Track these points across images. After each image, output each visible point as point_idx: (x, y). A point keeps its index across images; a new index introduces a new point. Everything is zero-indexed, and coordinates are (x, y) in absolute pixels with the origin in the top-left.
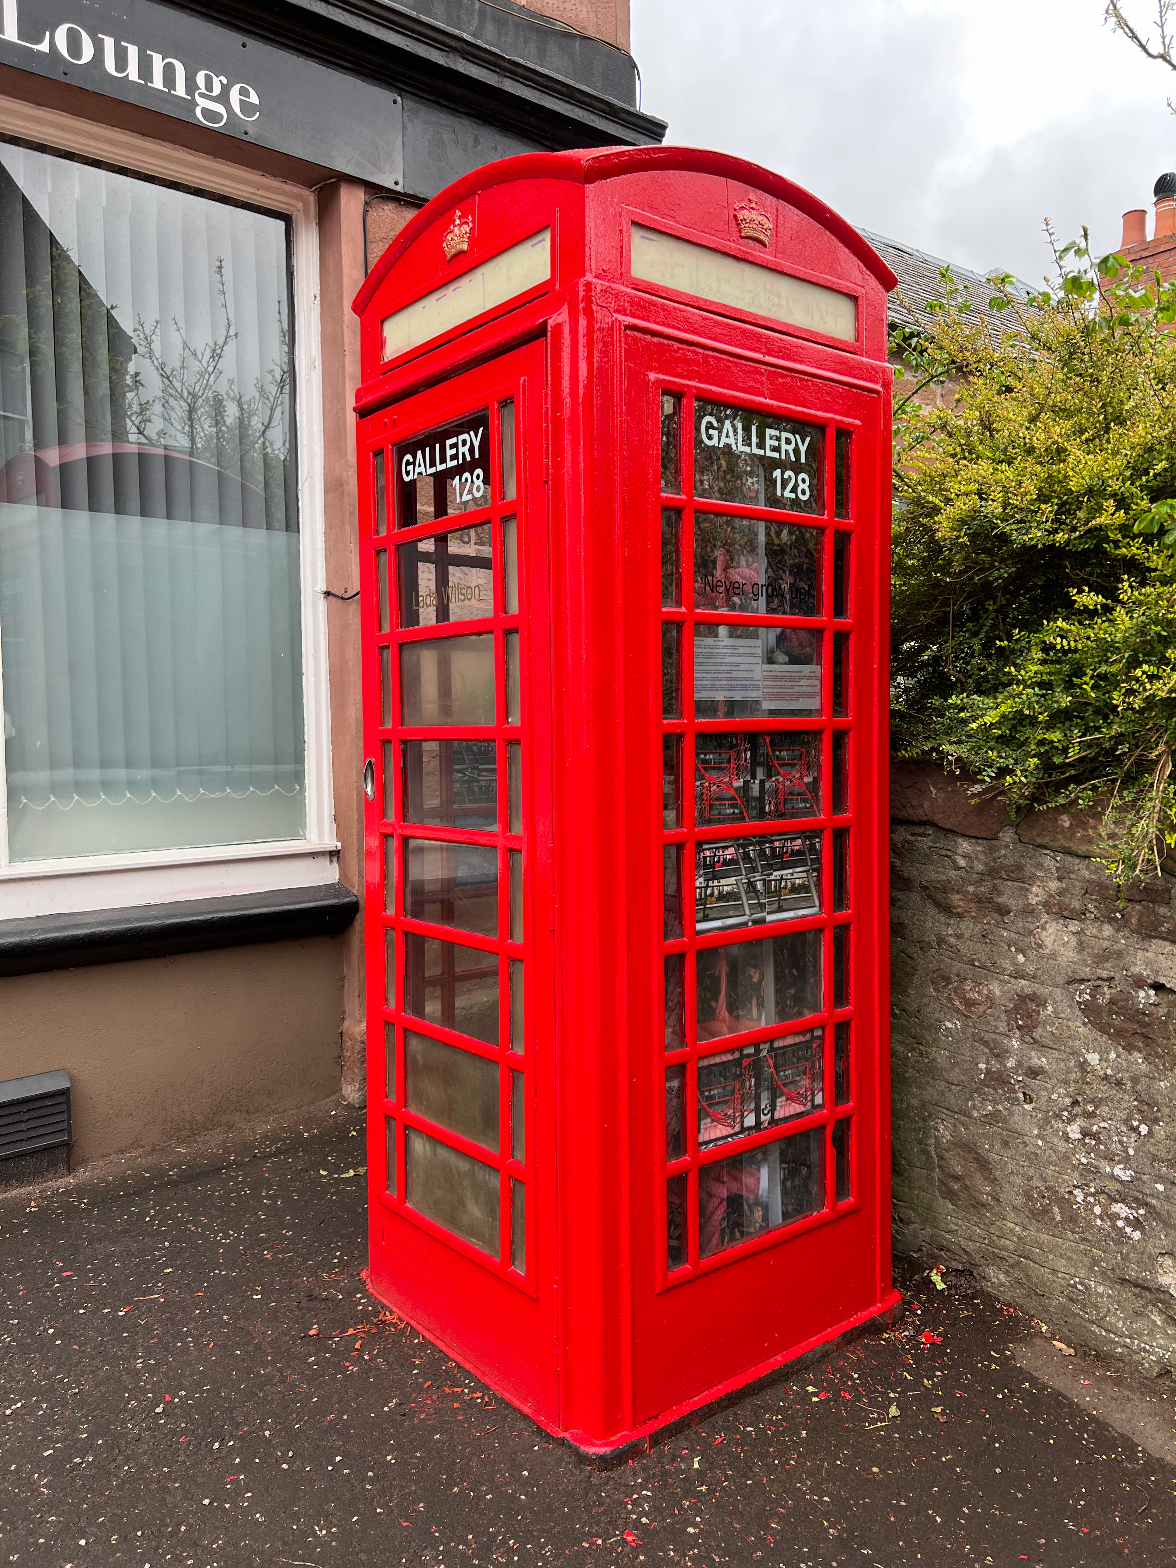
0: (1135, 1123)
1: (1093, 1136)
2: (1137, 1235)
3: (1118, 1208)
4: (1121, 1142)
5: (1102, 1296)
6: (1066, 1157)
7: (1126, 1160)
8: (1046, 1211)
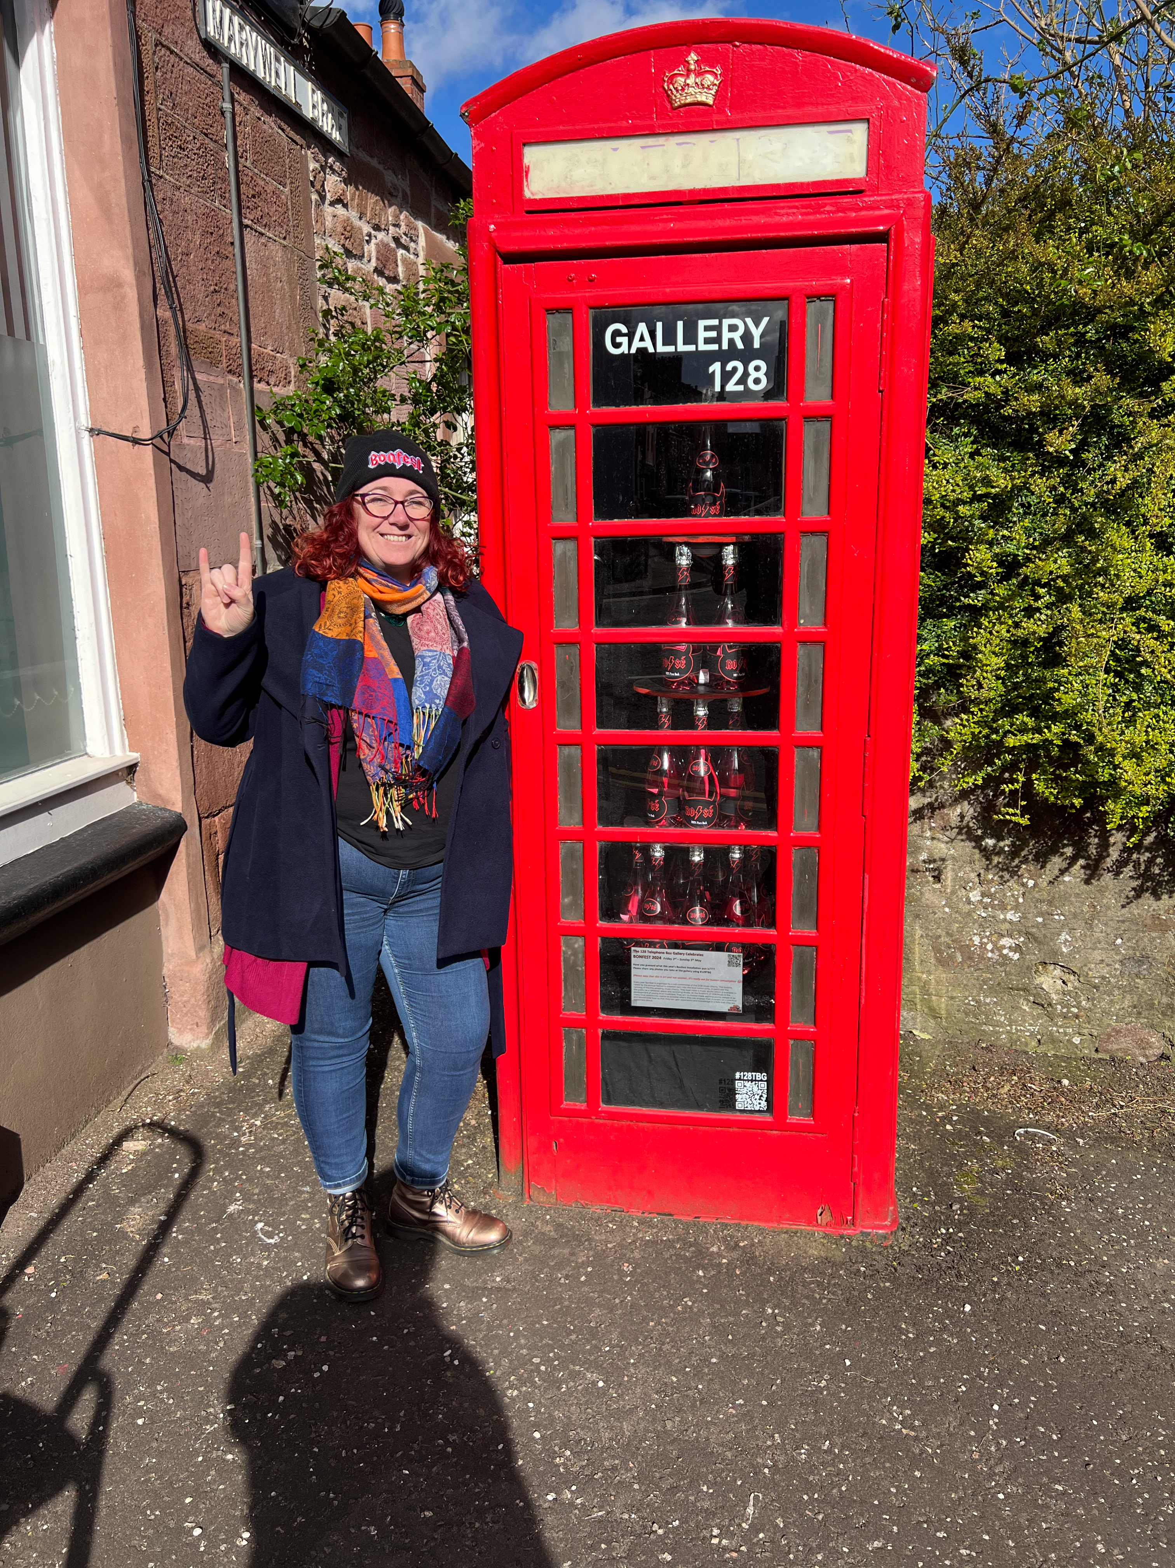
0: (1025, 880)
1: (990, 895)
2: (1016, 956)
3: (1006, 941)
4: (1013, 896)
5: (989, 1004)
6: (969, 914)
7: (1016, 908)
8: (952, 957)
